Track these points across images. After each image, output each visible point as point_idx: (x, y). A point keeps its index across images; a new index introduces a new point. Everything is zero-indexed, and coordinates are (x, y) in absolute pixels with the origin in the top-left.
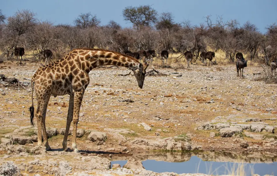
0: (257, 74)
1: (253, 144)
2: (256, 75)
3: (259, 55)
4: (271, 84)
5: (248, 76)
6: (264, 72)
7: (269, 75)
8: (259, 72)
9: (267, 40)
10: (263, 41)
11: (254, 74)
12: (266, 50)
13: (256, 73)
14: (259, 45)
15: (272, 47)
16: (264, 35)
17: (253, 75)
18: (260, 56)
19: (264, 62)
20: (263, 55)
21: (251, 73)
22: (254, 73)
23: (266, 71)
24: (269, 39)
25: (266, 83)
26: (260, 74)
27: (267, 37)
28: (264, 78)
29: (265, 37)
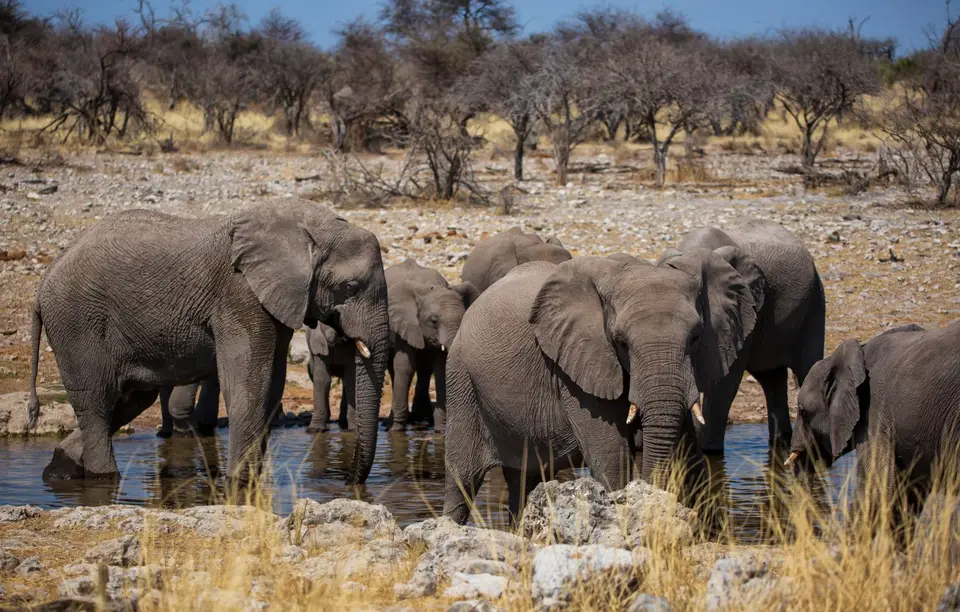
0: (307, 179)
1: (300, 403)
2: (304, 182)
3: (313, 118)
4: (354, 212)
5: (278, 188)
6: (330, 172)
7: (346, 181)
8: (314, 173)
9: (339, 69)
10: (326, 72)
11: (299, 180)
12: (336, 103)
13: (303, 176)
14: (313, 87)
15: (356, 90)
16: (330, 55)
17: (294, 182)
18: (318, 123)
19: (331, 141)
20: (326, 119)
21: (288, 178)
22: (299, 175)
23: (338, 169)
24: (344, 66)
25: (336, 208)
26: (317, 178)
27: (338, 59)
28: (330, 192)
29: (331, 59)
